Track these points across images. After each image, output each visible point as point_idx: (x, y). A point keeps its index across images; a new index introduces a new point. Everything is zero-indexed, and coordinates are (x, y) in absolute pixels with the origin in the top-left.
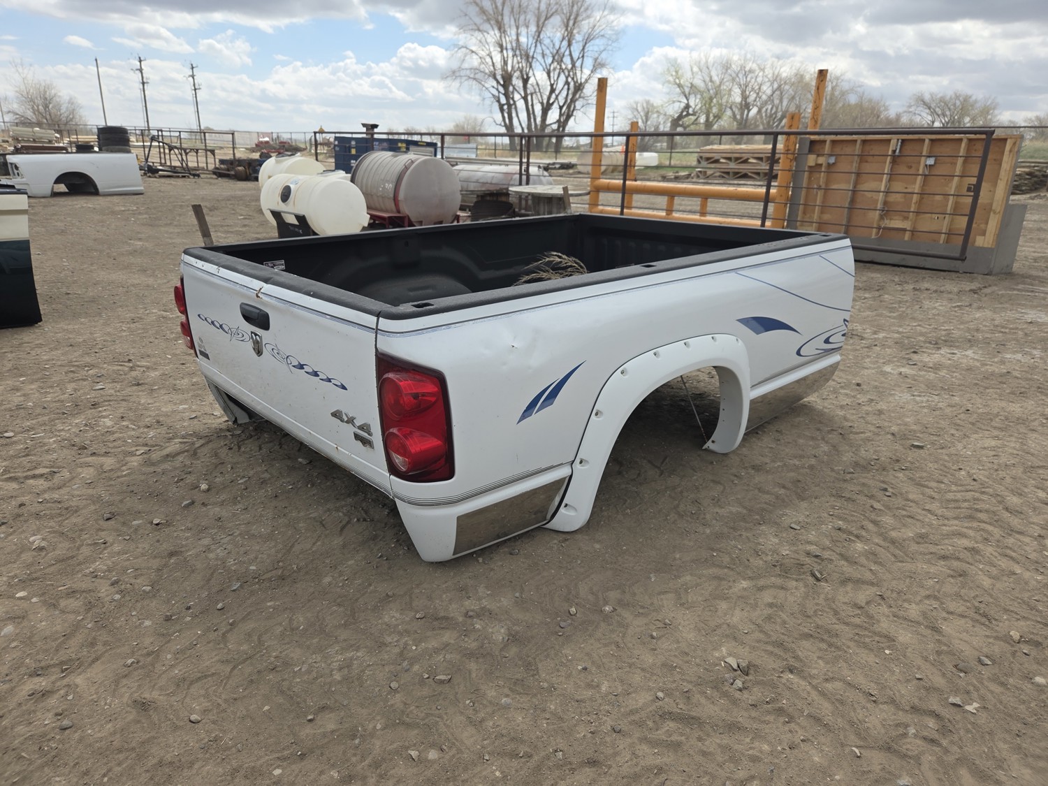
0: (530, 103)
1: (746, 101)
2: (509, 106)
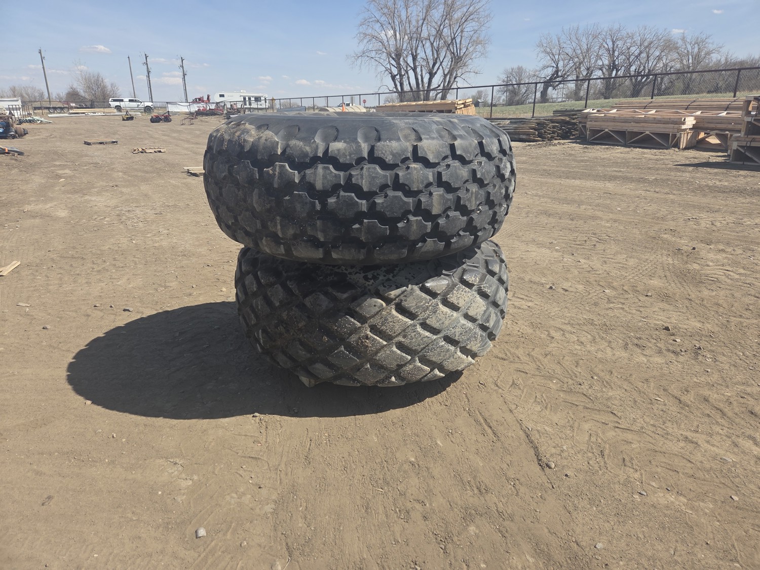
0: (419, 73)
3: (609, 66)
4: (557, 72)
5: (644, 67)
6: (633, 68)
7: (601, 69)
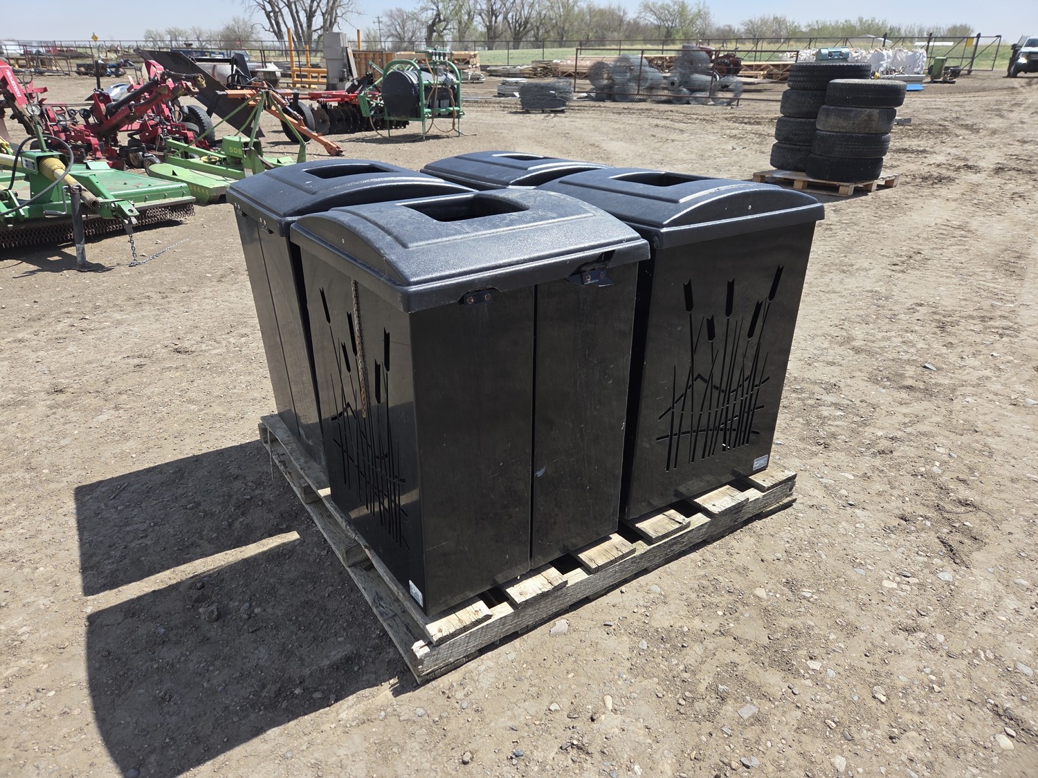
0: (294, 11)
1: (492, 9)
2: (275, 13)
3: (488, 12)
4: (438, 15)
5: (521, 14)
6: (510, 16)
7: (480, 15)
